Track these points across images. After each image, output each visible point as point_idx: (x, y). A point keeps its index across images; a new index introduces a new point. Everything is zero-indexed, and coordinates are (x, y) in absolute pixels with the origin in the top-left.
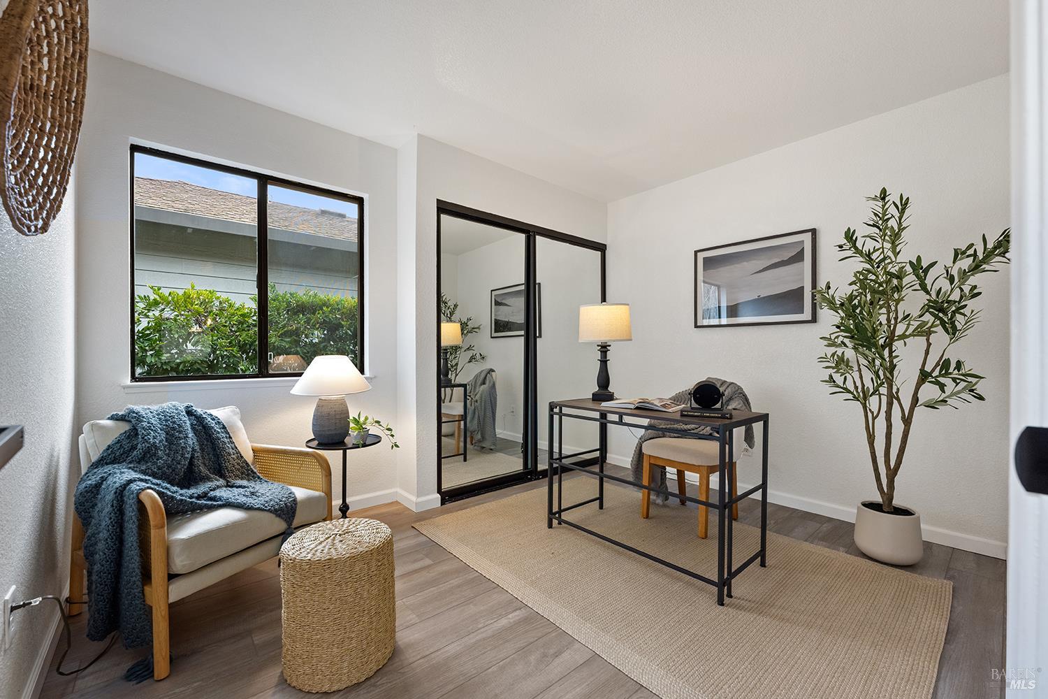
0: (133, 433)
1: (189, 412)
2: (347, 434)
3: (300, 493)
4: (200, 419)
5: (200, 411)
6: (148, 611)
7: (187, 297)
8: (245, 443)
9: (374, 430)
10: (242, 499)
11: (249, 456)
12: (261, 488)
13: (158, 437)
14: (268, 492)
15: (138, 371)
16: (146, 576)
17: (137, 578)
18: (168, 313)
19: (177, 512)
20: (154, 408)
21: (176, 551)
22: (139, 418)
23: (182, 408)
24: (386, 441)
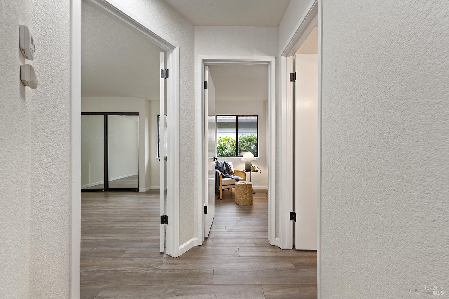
0: (217, 165)
1: (225, 163)
2: (251, 170)
3: (240, 178)
4: (226, 164)
5: (226, 163)
6: (219, 191)
7: (225, 139)
8: (233, 169)
9: (256, 169)
10: (231, 177)
11: (233, 172)
12: (234, 176)
13: (221, 166)
14: (236, 177)
15: (218, 155)
16: (219, 185)
17: (218, 185)
18: (222, 143)
19: (223, 177)
20: (220, 161)
21: (223, 181)
22: (218, 163)
23: (224, 162)
24: (259, 171)
